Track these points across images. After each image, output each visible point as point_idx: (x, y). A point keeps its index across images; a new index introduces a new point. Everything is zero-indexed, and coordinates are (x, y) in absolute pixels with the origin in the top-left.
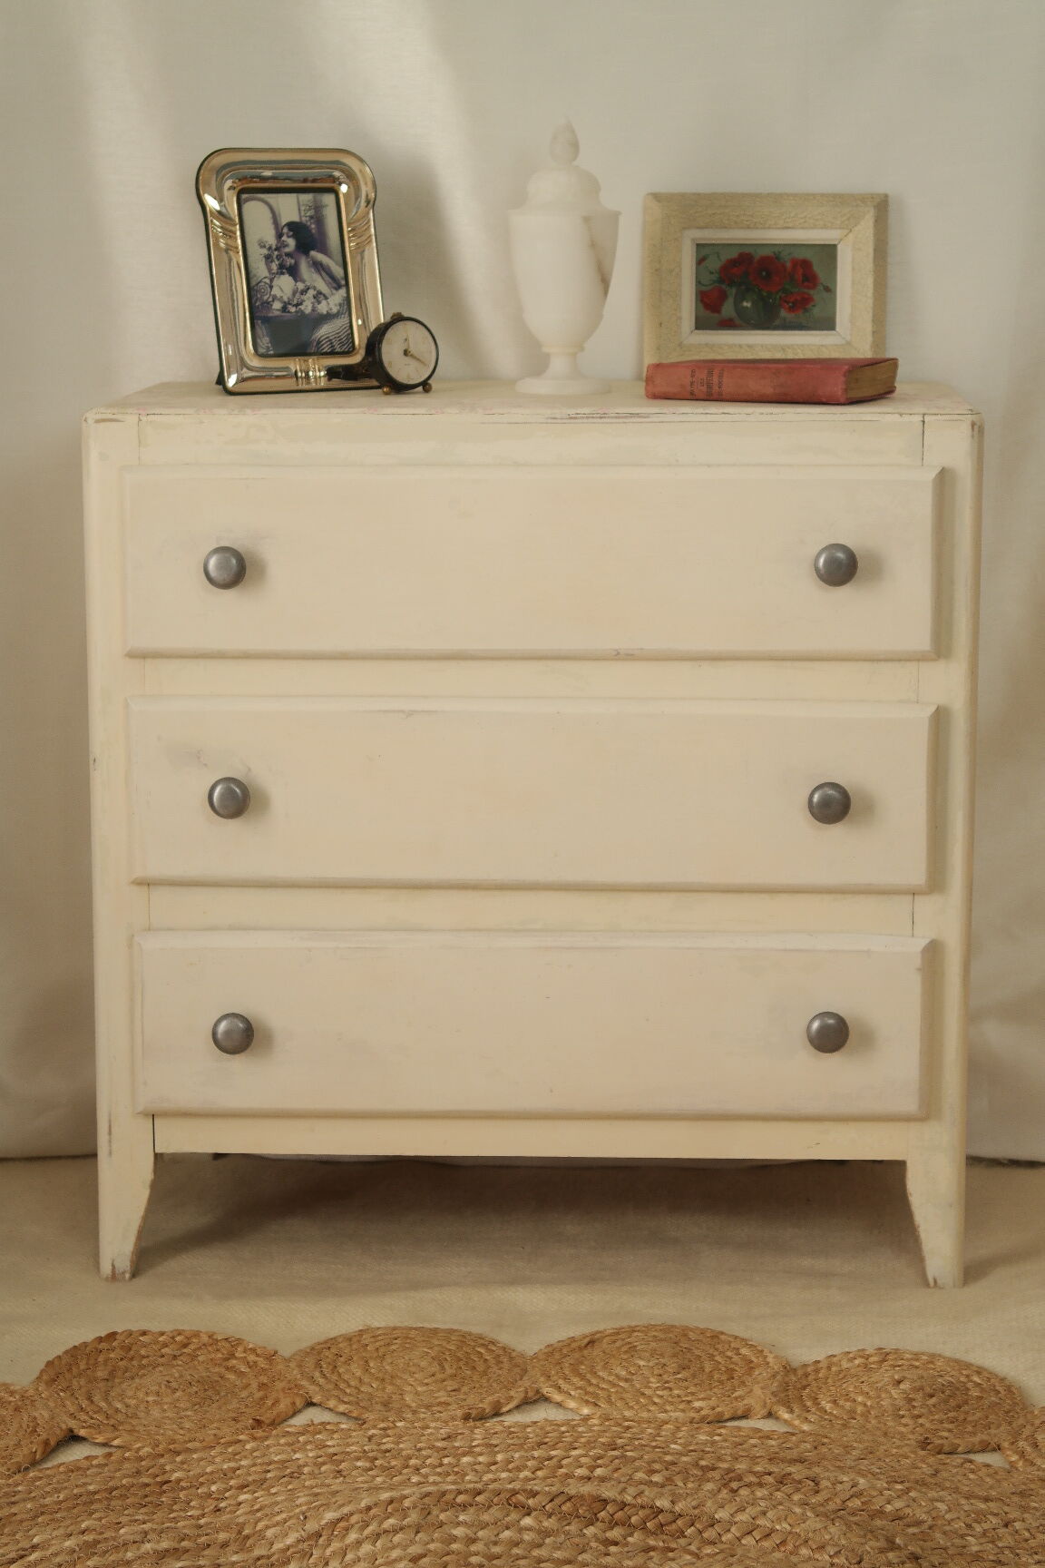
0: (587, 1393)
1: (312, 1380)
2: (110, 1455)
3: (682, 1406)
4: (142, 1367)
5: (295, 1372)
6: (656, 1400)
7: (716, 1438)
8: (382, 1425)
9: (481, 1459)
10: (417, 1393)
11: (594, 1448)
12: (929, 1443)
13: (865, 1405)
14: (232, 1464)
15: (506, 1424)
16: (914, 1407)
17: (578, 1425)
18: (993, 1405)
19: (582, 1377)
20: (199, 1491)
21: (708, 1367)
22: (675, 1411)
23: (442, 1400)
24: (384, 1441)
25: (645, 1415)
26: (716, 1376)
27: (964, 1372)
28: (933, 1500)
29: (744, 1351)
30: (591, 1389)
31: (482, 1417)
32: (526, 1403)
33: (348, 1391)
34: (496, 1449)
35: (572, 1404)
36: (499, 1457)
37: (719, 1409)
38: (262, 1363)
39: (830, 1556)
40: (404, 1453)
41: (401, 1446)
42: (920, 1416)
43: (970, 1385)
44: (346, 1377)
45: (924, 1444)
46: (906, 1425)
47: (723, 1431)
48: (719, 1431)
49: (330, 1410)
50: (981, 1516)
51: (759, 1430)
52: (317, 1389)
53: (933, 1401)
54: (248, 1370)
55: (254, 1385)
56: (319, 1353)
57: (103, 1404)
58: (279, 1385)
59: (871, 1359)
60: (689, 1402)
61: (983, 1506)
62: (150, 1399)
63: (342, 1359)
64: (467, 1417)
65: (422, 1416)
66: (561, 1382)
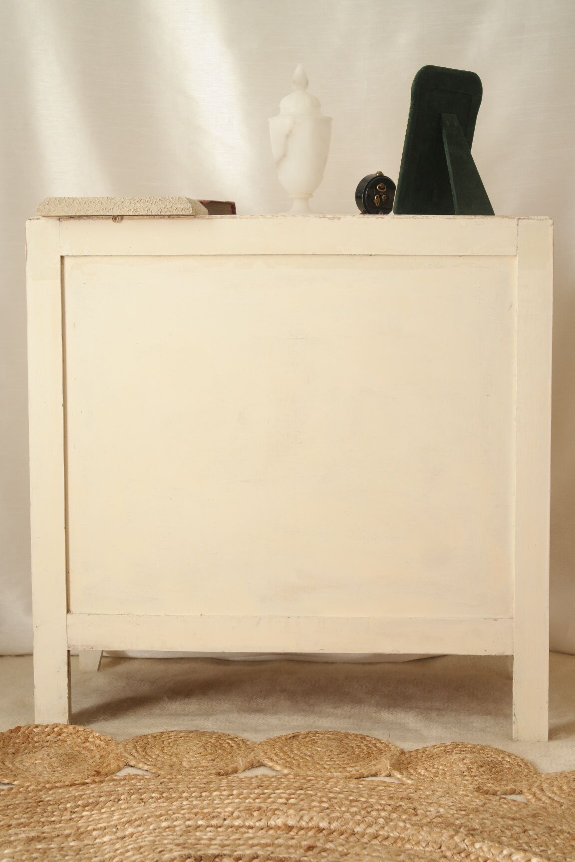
0: (286, 762)
1: (131, 754)
2: (12, 789)
3: (341, 770)
4: (35, 747)
5: (122, 750)
6: (326, 767)
7: (361, 786)
8: (169, 777)
9: (224, 793)
10: (190, 761)
11: (290, 789)
12: (481, 789)
13: (444, 770)
14: (80, 793)
15: (240, 777)
16: (472, 772)
17: (281, 778)
18: (517, 772)
19: (285, 753)
20: (60, 806)
21: (357, 751)
22: (336, 772)
23: (204, 764)
24: (170, 784)
25: (319, 774)
26: (361, 755)
27: (501, 756)
28: (483, 819)
29: (379, 745)
30: (289, 760)
31: (227, 774)
32: (252, 766)
33: (151, 760)
34: (234, 788)
35: (278, 768)
36: (235, 792)
37: (361, 771)
38: (103, 745)
39: (423, 847)
40: (180, 790)
41: (179, 786)
42: (475, 776)
43: (503, 762)
44: (151, 754)
45: (478, 789)
46: (467, 780)
47: (364, 783)
48: (361, 783)
49: (139, 768)
50: (509, 828)
51: (384, 782)
52: (133, 758)
53: (483, 769)
54: (95, 748)
55: (98, 756)
56: (137, 742)
57: (10, 766)
58: (111, 756)
59: (448, 748)
60: (344, 768)
61: (511, 822)
62: (38, 762)
63: (149, 746)
64: (219, 774)
65: (192, 773)
66: (273, 756)
